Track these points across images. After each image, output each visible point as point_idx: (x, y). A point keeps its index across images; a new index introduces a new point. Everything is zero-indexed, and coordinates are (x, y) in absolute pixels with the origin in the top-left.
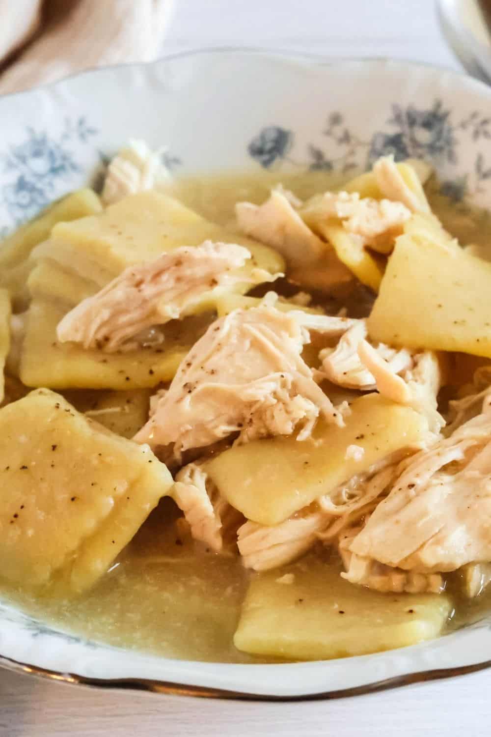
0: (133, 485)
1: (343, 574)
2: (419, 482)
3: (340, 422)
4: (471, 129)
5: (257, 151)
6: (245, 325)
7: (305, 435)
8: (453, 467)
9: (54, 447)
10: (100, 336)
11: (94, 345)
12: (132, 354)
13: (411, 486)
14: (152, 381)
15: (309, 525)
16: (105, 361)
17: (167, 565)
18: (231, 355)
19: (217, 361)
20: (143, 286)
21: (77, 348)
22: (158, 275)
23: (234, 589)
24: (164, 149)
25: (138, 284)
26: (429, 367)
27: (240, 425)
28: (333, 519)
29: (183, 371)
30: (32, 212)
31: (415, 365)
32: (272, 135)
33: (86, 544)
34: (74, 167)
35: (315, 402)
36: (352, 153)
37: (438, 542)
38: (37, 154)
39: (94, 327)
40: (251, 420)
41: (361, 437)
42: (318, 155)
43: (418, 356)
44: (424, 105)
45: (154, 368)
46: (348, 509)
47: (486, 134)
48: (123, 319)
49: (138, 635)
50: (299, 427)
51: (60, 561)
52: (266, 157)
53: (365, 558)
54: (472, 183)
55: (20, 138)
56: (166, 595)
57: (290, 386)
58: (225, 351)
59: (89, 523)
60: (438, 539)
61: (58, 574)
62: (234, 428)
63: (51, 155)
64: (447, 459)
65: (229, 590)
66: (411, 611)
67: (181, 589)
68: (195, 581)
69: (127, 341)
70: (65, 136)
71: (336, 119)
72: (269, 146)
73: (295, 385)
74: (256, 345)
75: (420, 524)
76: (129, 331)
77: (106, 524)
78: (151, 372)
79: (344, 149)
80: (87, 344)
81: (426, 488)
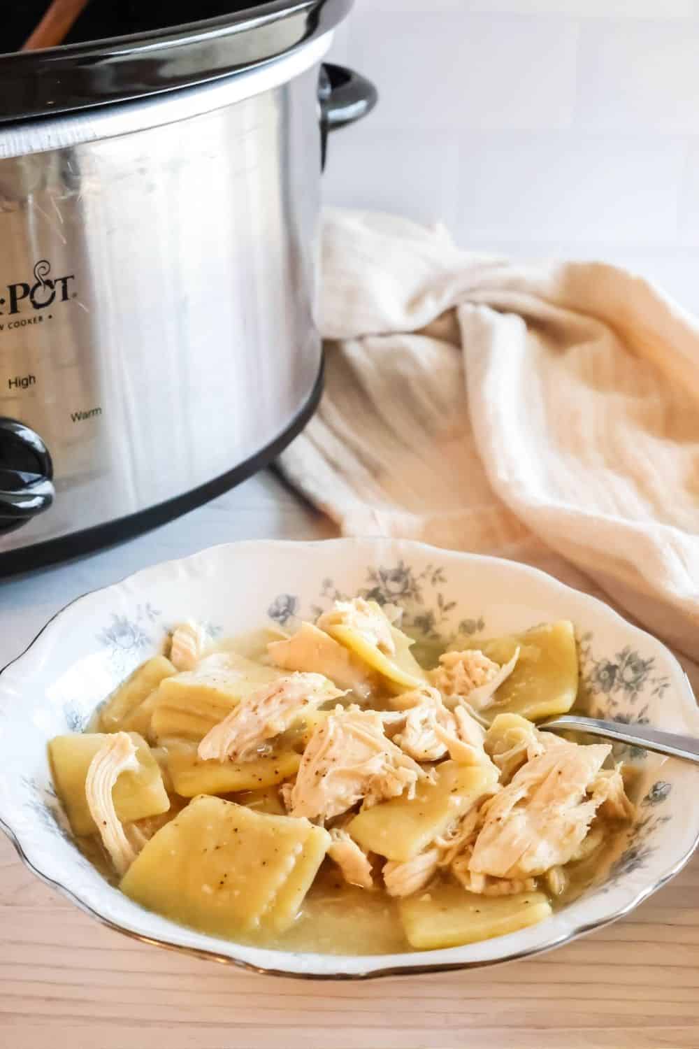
1: (468, 888)
2: (503, 816)
3: (432, 781)
4: (429, 578)
5: (274, 615)
6: (345, 725)
7: (412, 796)
8: (523, 802)
9: (236, 830)
10: (230, 752)
11: (228, 760)
12: (254, 762)
13: (499, 819)
14: (278, 779)
15: (432, 856)
16: (239, 770)
17: (336, 903)
18: (343, 747)
19: (333, 752)
20: (258, 710)
21: (216, 763)
22: (269, 699)
23: (391, 910)
24: (207, 621)
25: (255, 709)
27: (363, 794)
28: (445, 852)
29: (305, 765)
32: (284, 601)
34: (148, 640)
35: (412, 770)
38: (122, 633)
39: (226, 747)
40: (370, 790)
41: (455, 790)
42: (318, 611)
44: (391, 566)
45: (278, 770)
46: (456, 842)
47: (442, 579)
48: (247, 737)
50: (406, 790)
51: (265, 910)
52: (281, 618)
53: (481, 873)
57: (391, 760)
58: (336, 745)
60: (531, 853)
61: (265, 920)
62: (360, 797)
63: (132, 631)
64: (518, 797)
66: (527, 902)
69: (249, 753)
70: (140, 618)
71: (328, 584)
72: (283, 609)
73: (394, 760)
74: (357, 736)
75: (516, 843)
76: (250, 745)
77: (292, 877)
78: (277, 772)
80: (222, 761)
81: (509, 819)
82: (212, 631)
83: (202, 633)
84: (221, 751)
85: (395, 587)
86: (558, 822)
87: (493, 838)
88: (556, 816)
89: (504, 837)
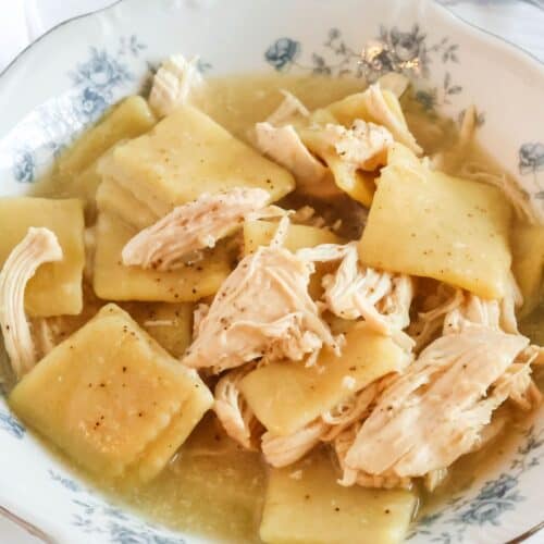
0: (185, 404)
1: (339, 481)
2: (396, 404)
3: (338, 352)
4: (441, 53)
5: (271, 57)
6: (268, 269)
7: (312, 361)
8: (423, 389)
9: (124, 369)
10: (155, 259)
11: (150, 266)
12: (178, 272)
13: (390, 408)
14: (195, 297)
15: (313, 434)
16: (159, 280)
17: (208, 457)
18: (256, 295)
19: (245, 300)
20: (188, 226)
21: (137, 269)
22: (199, 216)
23: (259, 480)
24: (197, 57)
25: (184, 223)
26: (405, 292)
27: (263, 352)
28: (330, 428)
29: (219, 299)
31: (394, 287)
32: (284, 45)
33: (151, 447)
34: (127, 76)
35: (319, 336)
36: (347, 61)
37: (408, 460)
38: (99, 69)
39: (150, 254)
40: (271, 349)
41: (353, 369)
42: (321, 61)
43: (396, 280)
44: (405, 28)
45: (196, 288)
46: (343, 421)
47: (453, 58)
48: (172, 248)
49: (190, 520)
50: (307, 356)
51: (131, 459)
52: (279, 62)
53: (356, 469)
54: (441, 95)
55: (85, 58)
56: (209, 485)
57: (300, 322)
58: (252, 291)
59: (152, 433)
60: (408, 458)
61: (131, 469)
62: (258, 355)
63: (110, 67)
64: (417, 384)
65: (255, 481)
66: (387, 512)
67: (220, 480)
68: (230, 472)
69: (176, 261)
70: (121, 53)
71: (335, 34)
72: (281, 53)
73: (304, 320)
74: (276, 286)
75: (397, 443)
76: (177, 255)
77: (165, 434)
78: (194, 291)
79: (341, 58)
80: (145, 266)
81: (400, 411)
82: (201, 67)
83: (191, 71)
84: (145, 258)
86: (448, 427)
87: (378, 430)
88: (445, 421)
89: (385, 434)
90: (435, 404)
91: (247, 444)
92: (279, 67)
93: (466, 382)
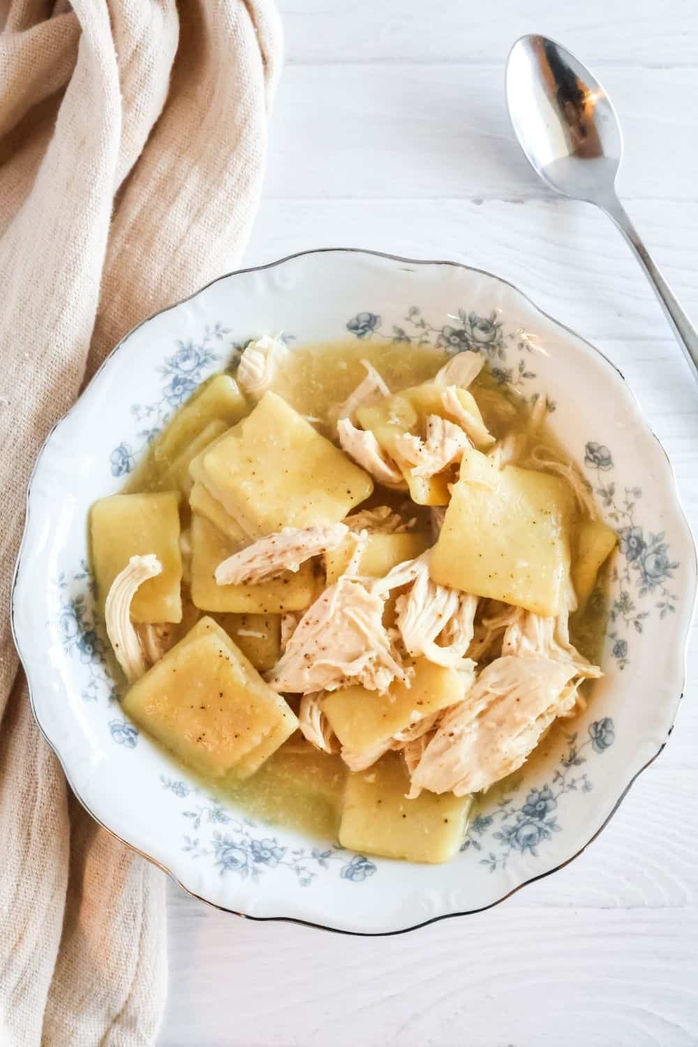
0: (274, 729)
1: (406, 795)
2: (456, 731)
3: (408, 684)
4: (517, 341)
5: (353, 327)
6: (345, 610)
9: (221, 695)
10: (245, 578)
11: (241, 583)
13: (451, 735)
15: (385, 747)
16: (248, 594)
18: (335, 634)
19: (325, 639)
20: (274, 559)
21: (230, 587)
23: (339, 778)
24: (281, 332)
25: (270, 557)
26: (470, 610)
27: (342, 681)
29: (305, 625)
30: (185, 397)
31: (461, 605)
32: (365, 317)
33: (245, 758)
34: (214, 358)
35: (391, 670)
36: (426, 334)
37: (465, 785)
38: (186, 358)
39: (241, 576)
40: (349, 679)
41: (420, 703)
42: (401, 332)
43: (462, 598)
45: (283, 602)
49: (281, 815)
51: (229, 765)
52: (360, 331)
53: (419, 785)
55: (172, 351)
56: (297, 782)
57: (375, 660)
58: (331, 631)
59: (247, 749)
60: (466, 781)
61: (229, 771)
62: (338, 685)
63: (197, 354)
65: (336, 778)
66: (446, 821)
67: (306, 777)
68: (315, 770)
70: (206, 339)
71: (415, 311)
72: (362, 324)
73: (378, 657)
74: (353, 625)
75: (455, 769)
77: (255, 751)
78: (281, 607)
79: (420, 331)
80: (236, 583)
81: (460, 737)
82: (286, 339)
83: (276, 345)
84: (236, 578)
85: (481, 335)
86: (499, 757)
87: (439, 754)
88: (498, 751)
89: (448, 758)
90: (490, 730)
91: (329, 750)
92: (360, 335)
93: (518, 715)
